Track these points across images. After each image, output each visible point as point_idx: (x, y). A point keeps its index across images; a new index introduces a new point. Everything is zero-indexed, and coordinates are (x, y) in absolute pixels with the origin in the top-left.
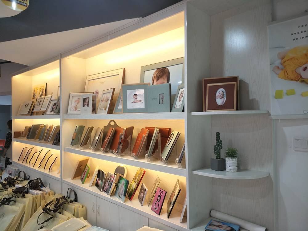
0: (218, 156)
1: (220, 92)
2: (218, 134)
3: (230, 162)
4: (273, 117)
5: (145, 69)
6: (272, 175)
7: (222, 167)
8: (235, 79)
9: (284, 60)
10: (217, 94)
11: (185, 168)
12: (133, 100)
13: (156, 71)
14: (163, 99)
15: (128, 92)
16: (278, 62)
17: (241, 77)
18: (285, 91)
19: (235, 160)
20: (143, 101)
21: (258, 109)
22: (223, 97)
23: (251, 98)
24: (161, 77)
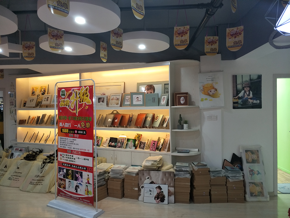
0: (180, 124)
1: (182, 98)
2: (180, 115)
3: (185, 126)
4: (200, 108)
5: (139, 85)
6: (200, 129)
7: (182, 128)
8: (187, 93)
9: (204, 87)
10: (181, 99)
11: (169, 129)
12: (137, 100)
13: (147, 86)
14: (154, 100)
15: (134, 96)
16: (202, 88)
17: (189, 92)
18: (204, 99)
19: (187, 124)
20: (142, 101)
21: (195, 105)
22: (183, 101)
23: (192, 101)
24: (150, 89)
